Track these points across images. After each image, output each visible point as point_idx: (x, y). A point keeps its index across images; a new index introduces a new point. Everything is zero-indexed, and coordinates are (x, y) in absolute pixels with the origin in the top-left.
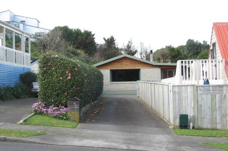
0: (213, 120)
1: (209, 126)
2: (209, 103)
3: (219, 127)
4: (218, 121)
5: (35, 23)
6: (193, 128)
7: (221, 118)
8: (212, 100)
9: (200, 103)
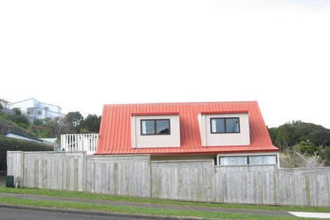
0: (36, 181)
1: (32, 186)
2: (33, 167)
3: (40, 187)
4: (40, 182)
5: (56, 109)
6: (19, 187)
7: (43, 179)
8: (35, 165)
9: (25, 167)
